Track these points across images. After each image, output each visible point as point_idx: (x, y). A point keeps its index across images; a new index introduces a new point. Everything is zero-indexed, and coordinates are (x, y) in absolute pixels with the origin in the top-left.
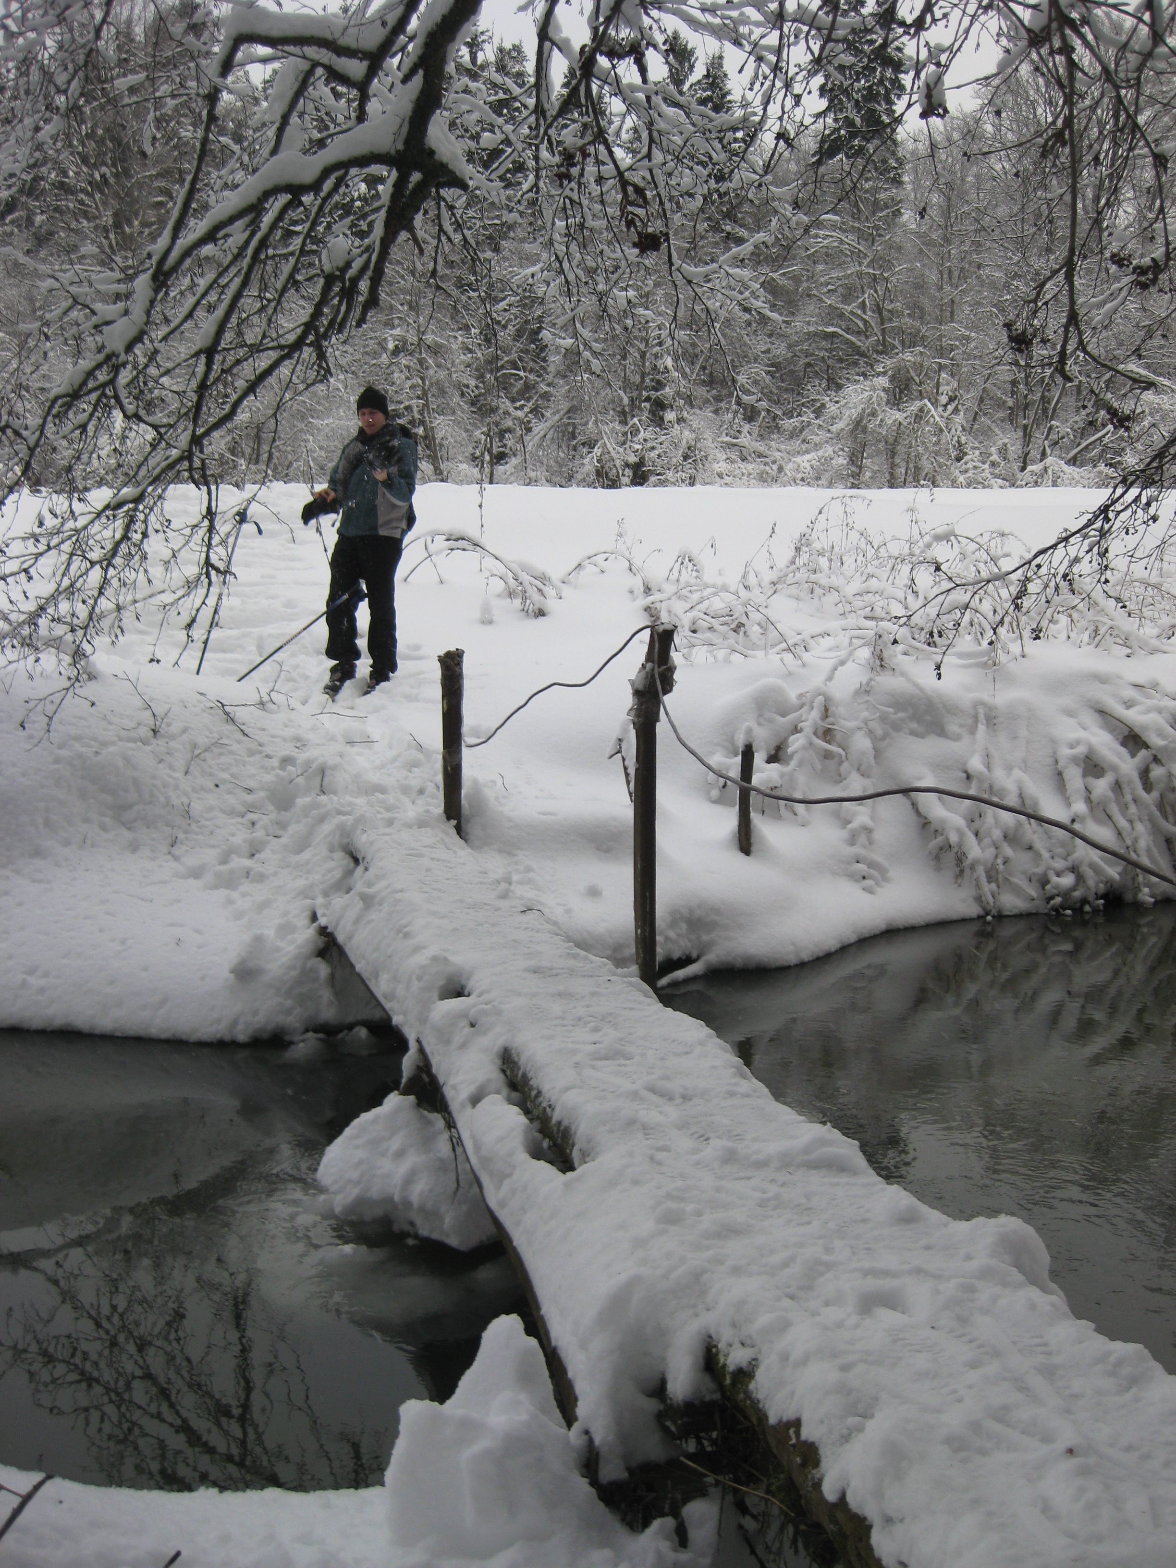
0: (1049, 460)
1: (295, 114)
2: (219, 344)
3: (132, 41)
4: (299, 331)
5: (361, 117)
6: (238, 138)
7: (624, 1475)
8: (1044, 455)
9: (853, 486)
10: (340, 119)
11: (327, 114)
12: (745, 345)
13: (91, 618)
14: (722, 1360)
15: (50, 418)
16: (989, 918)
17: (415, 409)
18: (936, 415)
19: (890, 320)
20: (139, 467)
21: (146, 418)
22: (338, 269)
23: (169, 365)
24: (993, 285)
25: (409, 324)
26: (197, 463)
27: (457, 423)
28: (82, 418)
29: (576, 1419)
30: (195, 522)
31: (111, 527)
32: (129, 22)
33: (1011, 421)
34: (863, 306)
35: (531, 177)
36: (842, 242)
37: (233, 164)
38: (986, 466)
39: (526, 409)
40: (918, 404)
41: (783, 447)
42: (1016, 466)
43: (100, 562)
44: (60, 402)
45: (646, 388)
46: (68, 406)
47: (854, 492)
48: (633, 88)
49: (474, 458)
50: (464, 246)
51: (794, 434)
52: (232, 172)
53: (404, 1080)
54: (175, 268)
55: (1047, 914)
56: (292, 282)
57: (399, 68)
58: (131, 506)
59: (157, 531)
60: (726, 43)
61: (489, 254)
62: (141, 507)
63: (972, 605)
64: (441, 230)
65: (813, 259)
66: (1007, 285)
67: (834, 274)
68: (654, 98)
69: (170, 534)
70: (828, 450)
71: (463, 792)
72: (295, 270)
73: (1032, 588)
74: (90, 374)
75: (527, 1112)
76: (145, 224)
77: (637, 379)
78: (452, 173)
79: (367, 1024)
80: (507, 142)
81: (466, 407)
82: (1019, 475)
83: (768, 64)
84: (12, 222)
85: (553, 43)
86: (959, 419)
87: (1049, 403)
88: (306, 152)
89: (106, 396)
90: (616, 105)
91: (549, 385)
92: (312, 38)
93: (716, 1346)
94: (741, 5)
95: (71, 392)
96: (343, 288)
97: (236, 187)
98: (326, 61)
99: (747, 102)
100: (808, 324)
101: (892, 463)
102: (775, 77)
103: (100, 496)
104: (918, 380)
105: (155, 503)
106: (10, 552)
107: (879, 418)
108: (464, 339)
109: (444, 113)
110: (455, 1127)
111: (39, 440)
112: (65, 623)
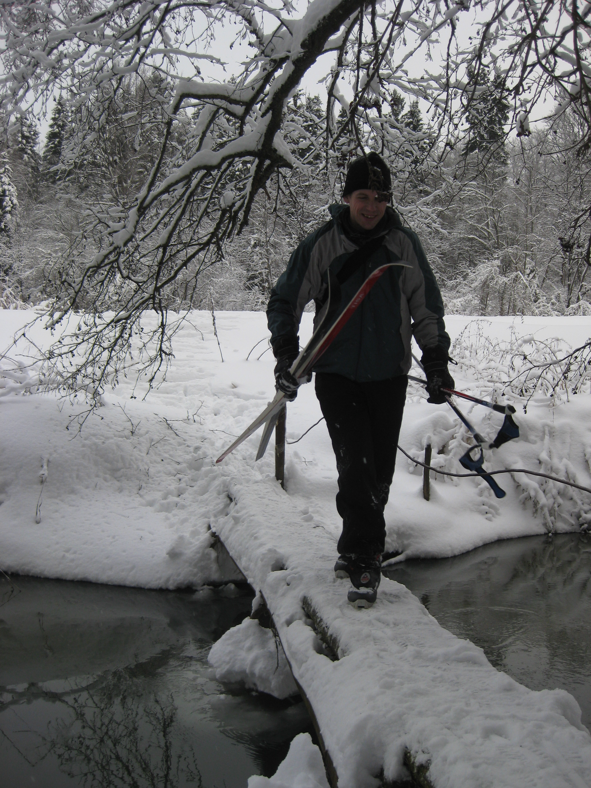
0: (581, 302)
1: (209, 131)
2: (169, 243)
3: (130, 94)
4: (209, 236)
5: (241, 134)
6: (181, 142)
8: (578, 299)
9: (482, 315)
10: (231, 133)
11: (224, 131)
12: (428, 244)
13: (102, 376)
14: (412, 760)
15: (86, 277)
16: (550, 534)
17: (264, 274)
18: (524, 279)
19: (501, 232)
20: (129, 302)
21: (133, 278)
22: (228, 207)
23: (145, 253)
24: (552, 215)
25: (261, 232)
26: (157, 301)
28: (101, 277)
30: (155, 329)
31: (114, 331)
32: (129, 85)
33: (562, 282)
34: (487, 225)
35: (324, 162)
36: (477, 193)
37: (178, 155)
38: (549, 305)
40: (515, 274)
41: (447, 295)
42: (564, 305)
43: (108, 348)
44: (91, 270)
46: (95, 272)
47: (483, 318)
48: (374, 120)
50: (290, 196)
51: (453, 288)
52: (178, 159)
53: (253, 611)
54: (149, 206)
55: (580, 533)
56: (206, 213)
57: (260, 109)
58: (124, 321)
59: (136, 334)
60: (421, 98)
61: (303, 200)
62: (129, 321)
63: (542, 375)
64: (279, 188)
65: (463, 201)
66: (560, 215)
67: (473, 209)
68: (385, 125)
69: (143, 334)
70: (470, 296)
71: (285, 466)
72: (208, 207)
73: (572, 367)
74: (106, 256)
75: (315, 629)
76: (133, 182)
78: (285, 160)
79: (234, 582)
80: (312, 144)
82: (566, 310)
83: (441, 108)
84: (69, 180)
85: (336, 98)
86: (536, 281)
87: (581, 273)
88: (214, 150)
89: (114, 268)
90: (366, 128)
92: (218, 95)
93: (409, 753)
94: (428, 80)
95: (96, 265)
96: (230, 216)
97: (179, 166)
98: (224, 106)
99: (430, 126)
100: (460, 233)
101: (502, 303)
102: (444, 114)
103: (109, 316)
104: (515, 262)
105: (136, 319)
106: (64, 342)
107: (495, 281)
108: (288, 240)
109: (282, 131)
110: (278, 636)
111: (80, 288)
112: (90, 378)
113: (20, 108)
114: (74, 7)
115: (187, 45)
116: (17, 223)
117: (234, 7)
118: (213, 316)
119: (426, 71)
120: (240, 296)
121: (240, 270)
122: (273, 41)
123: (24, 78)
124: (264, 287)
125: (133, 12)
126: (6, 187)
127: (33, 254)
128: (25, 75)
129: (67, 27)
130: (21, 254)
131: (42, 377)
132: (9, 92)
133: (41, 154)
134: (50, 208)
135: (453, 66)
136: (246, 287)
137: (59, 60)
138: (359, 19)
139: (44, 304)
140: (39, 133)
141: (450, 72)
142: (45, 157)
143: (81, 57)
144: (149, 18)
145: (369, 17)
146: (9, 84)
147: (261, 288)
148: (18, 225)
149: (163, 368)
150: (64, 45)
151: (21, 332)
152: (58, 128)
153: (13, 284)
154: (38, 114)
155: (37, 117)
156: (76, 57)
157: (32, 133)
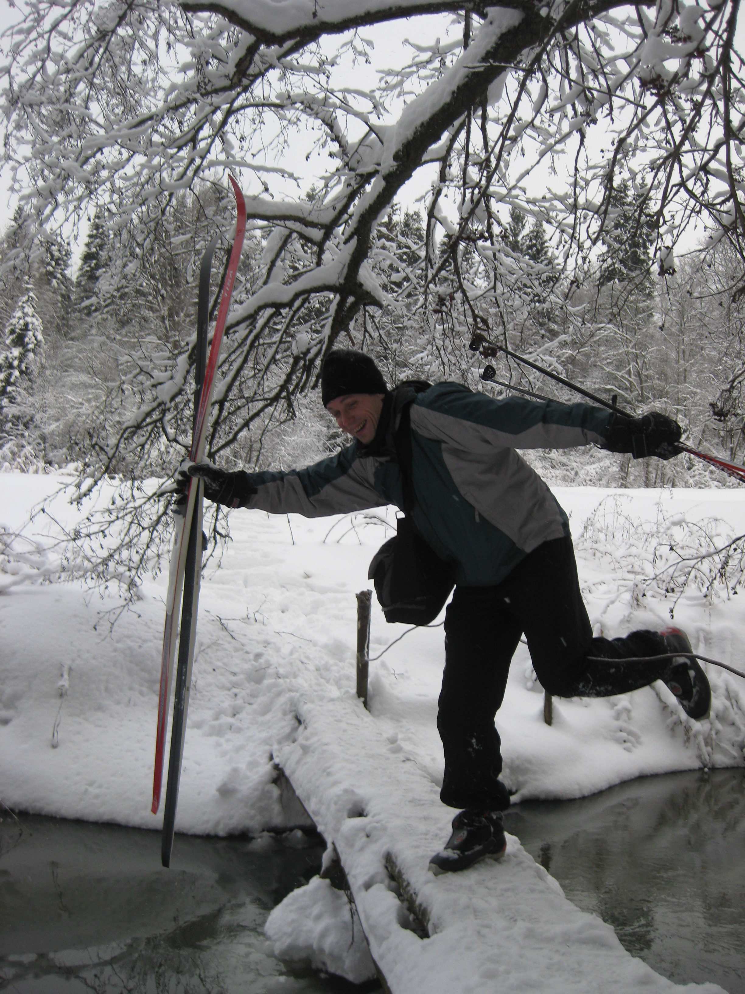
1: (279, 260)
2: (228, 397)
3: (185, 207)
4: (277, 390)
5: (318, 264)
9: (622, 486)
10: (306, 263)
11: (298, 260)
13: (141, 562)
15: (122, 440)
16: (706, 770)
19: (646, 381)
21: (181, 441)
22: (302, 353)
24: (711, 360)
28: (143, 439)
31: (156, 506)
33: (723, 445)
34: (629, 373)
35: (422, 299)
36: (616, 333)
37: (241, 288)
38: (707, 473)
41: (578, 460)
43: (149, 528)
44: (129, 430)
46: (134, 433)
47: (622, 490)
48: (485, 248)
50: (380, 341)
52: (240, 293)
53: (323, 869)
56: (274, 360)
57: (343, 234)
58: (168, 495)
60: (542, 221)
61: (395, 345)
64: (366, 330)
65: (598, 343)
66: (720, 360)
67: (611, 353)
70: (607, 462)
71: (369, 679)
72: (277, 352)
74: (148, 414)
75: (399, 895)
76: (187, 316)
78: (373, 297)
79: (302, 828)
80: (407, 279)
82: (728, 480)
83: (568, 234)
84: (107, 312)
85: (437, 219)
88: (285, 283)
89: (157, 428)
92: (291, 216)
94: (551, 200)
95: (136, 425)
96: (304, 365)
97: (241, 303)
98: (298, 229)
100: (595, 383)
101: (647, 471)
102: (572, 242)
106: (94, 519)
109: (370, 261)
110: (354, 902)
111: (115, 453)
112: (125, 565)
113: (46, 230)
114: (117, 106)
115: (254, 155)
116: (42, 364)
117: (312, 110)
119: (549, 189)
121: (319, 427)
122: (359, 151)
123: (51, 193)
125: (188, 114)
126: (29, 319)
127: (60, 403)
128: (53, 191)
129: (107, 132)
130: (45, 403)
131: (65, 563)
132: (33, 211)
133: (74, 279)
134: (83, 346)
135: (582, 183)
136: (326, 448)
137: (96, 172)
138: (466, 124)
139: (72, 466)
140: (72, 253)
141: (578, 190)
142: (79, 284)
143: (123, 167)
144: (207, 121)
145: (479, 122)
146: (34, 200)
148: (43, 367)
149: (217, 553)
150: (102, 153)
151: (41, 507)
152: (95, 247)
153: (34, 440)
154: (68, 238)
155: (66, 241)
156: (117, 168)
157: (64, 253)
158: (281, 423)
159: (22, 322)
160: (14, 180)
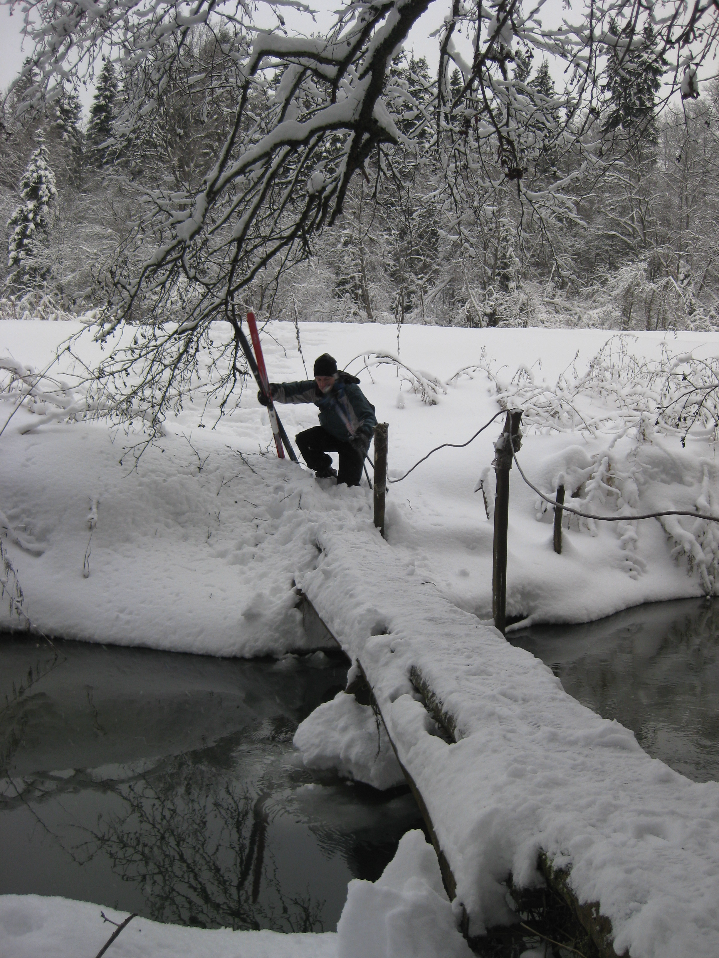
1: (293, 98)
2: (245, 236)
4: (293, 228)
5: (333, 101)
7: (485, 932)
9: (624, 329)
10: (320, 100)
11: (312, 98)
12: (559, 242)
13: (163, 399)
14: (549, 863)
15: (144, 278)
16: (708, 597)
17: (357, 279)
18: (676, 286)
19: (649, 228)
20: (195, 309)
21: (200, 279)
22: (317, 191)
23: (215, 248)
25: (354, 227)
26: (230, 307)
27: (382, 287)
28: (163, 278)
29: (455, 896)
30: (227, 342)
31: (177, 345)
32: (191, 44)
34: (632, 218)
35: (435, 137)
36: (619, 179)
37: (255, 127)
38: (707, 318)
39: (424, 280)
40: (666, 279)
41: (581, 305)
43: (170, 365)
44: (149, 269)
45: (498, 268)
46: (155, 271)
47: (626, 332)
48: (499, 83)
49: (392, 309)
51: (589, 296)
52: (255, 132)
53: (348, 684)
54: (220, 190)
56: (290, 199)
57: (356, 71)
58: (190, 332)
59: (204, 348)
60: (556, 55)
61: (408, 183)
62: (195, 333)
64: (380, 169)
65: (602, 190)
67: (615, 199)
68: (511, 89)
69: (212, 350)
70: (609, 307)
71: (385, 510)
72: (292, 191)
74: (168, 252)
75: (426, 706)
76: (197, 166)
77: (493, 262)
78: (387, 133)
79: (324, 650)
80: (420, 115)
81: (387, 278)
83: (583, 68)
84: (118, 164)
85: (450, 56)
86: (691, 289)
88: (301, 121)
89: (177, 267)
91: (438, 265)
92: (305, 52)
93: (545, 855)
94: (567, 32)
95: (157, 263)
96: (320, 203)
97: (257, 141)
98: (313, 66)
99: (567, 90)
100: (598, 229)
101: (649, 315)
102: (587, 76)
103: (171, 327)
104: (665, 265)
105: (204, 330)
106: (117, 358)
107: (641, 288)
108: (387, 237)
109: (384, 98)
110: (380, 714)
111: (137, 292)
112: (148, 402)
113: (61, 68)
116: (56, 217)
118: (296, 328)
119: (565, 21)
120: (328, 305)
121: (328, 274)
123: (65, 30)
124: (356, 294)
126: (42, 173)
127: (75, 254)
128: (67, 27)
130: (61, 254)
132: (48, 48)
133: (85, 131)
134: (96, 198)
135: (598, 14)
136: (335, 295)
137: (109, 9)
139: (89, 314)
140: (82, 106)
141: (594, 21)
142: (89, 136)
143: (136, 4)
146: (47, 38)
147: (353, 296)
148: (58, 219)
149: (236, 390)
151: (65, 346)
152: (104, 100)
153: (52, 291)
154: (84, 76)
155: (82, 80)
156: (130, 5)
157: (73, 106)
158: (297, 262)
159: (35, 175)
160: (27, 22)
